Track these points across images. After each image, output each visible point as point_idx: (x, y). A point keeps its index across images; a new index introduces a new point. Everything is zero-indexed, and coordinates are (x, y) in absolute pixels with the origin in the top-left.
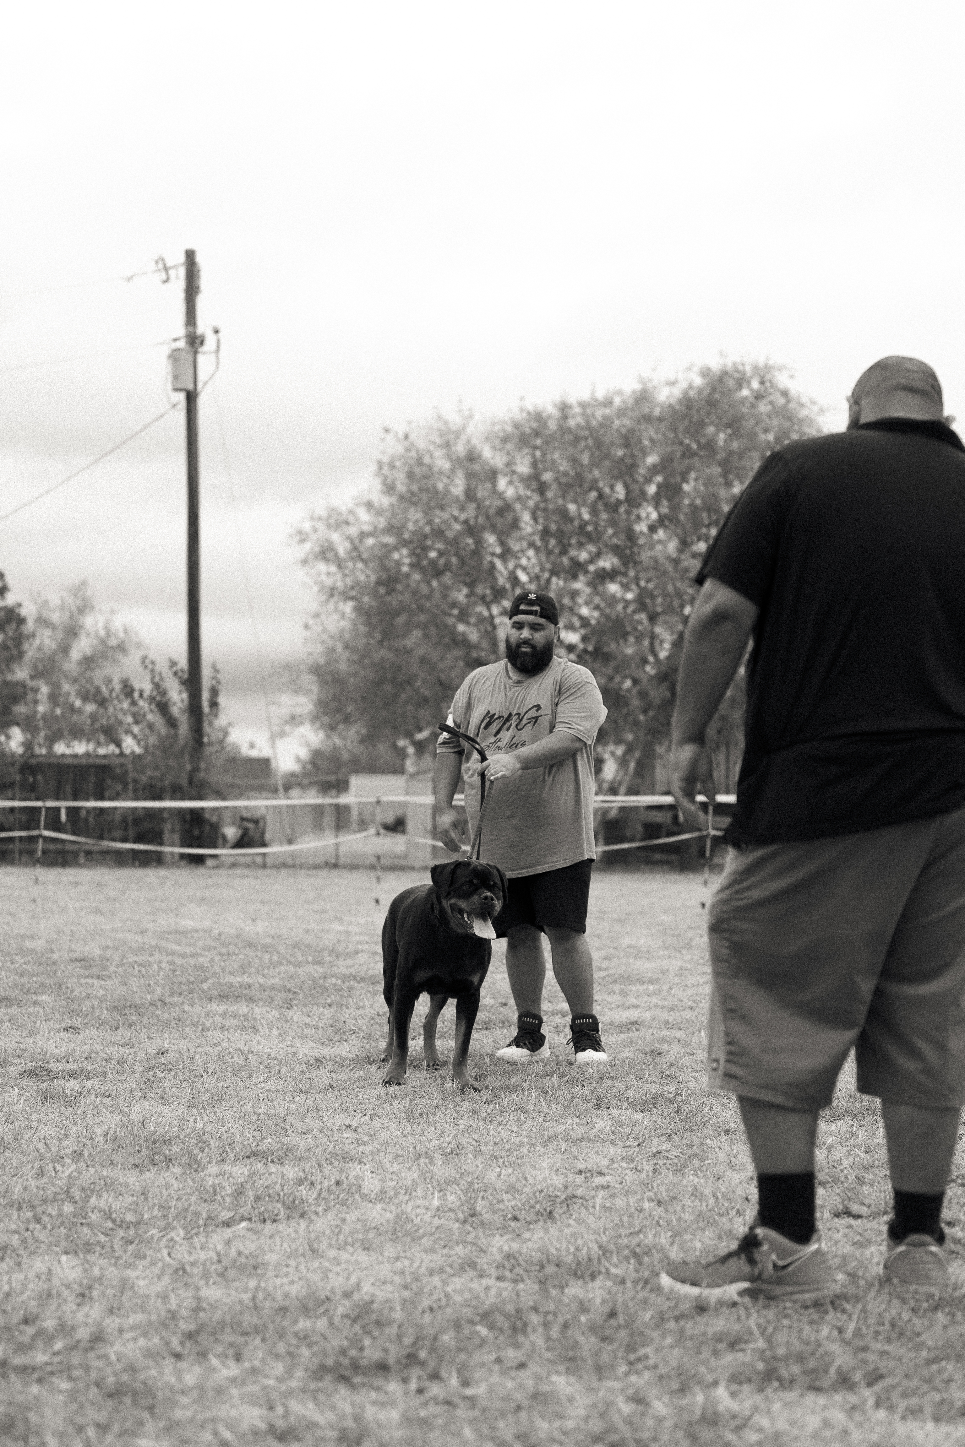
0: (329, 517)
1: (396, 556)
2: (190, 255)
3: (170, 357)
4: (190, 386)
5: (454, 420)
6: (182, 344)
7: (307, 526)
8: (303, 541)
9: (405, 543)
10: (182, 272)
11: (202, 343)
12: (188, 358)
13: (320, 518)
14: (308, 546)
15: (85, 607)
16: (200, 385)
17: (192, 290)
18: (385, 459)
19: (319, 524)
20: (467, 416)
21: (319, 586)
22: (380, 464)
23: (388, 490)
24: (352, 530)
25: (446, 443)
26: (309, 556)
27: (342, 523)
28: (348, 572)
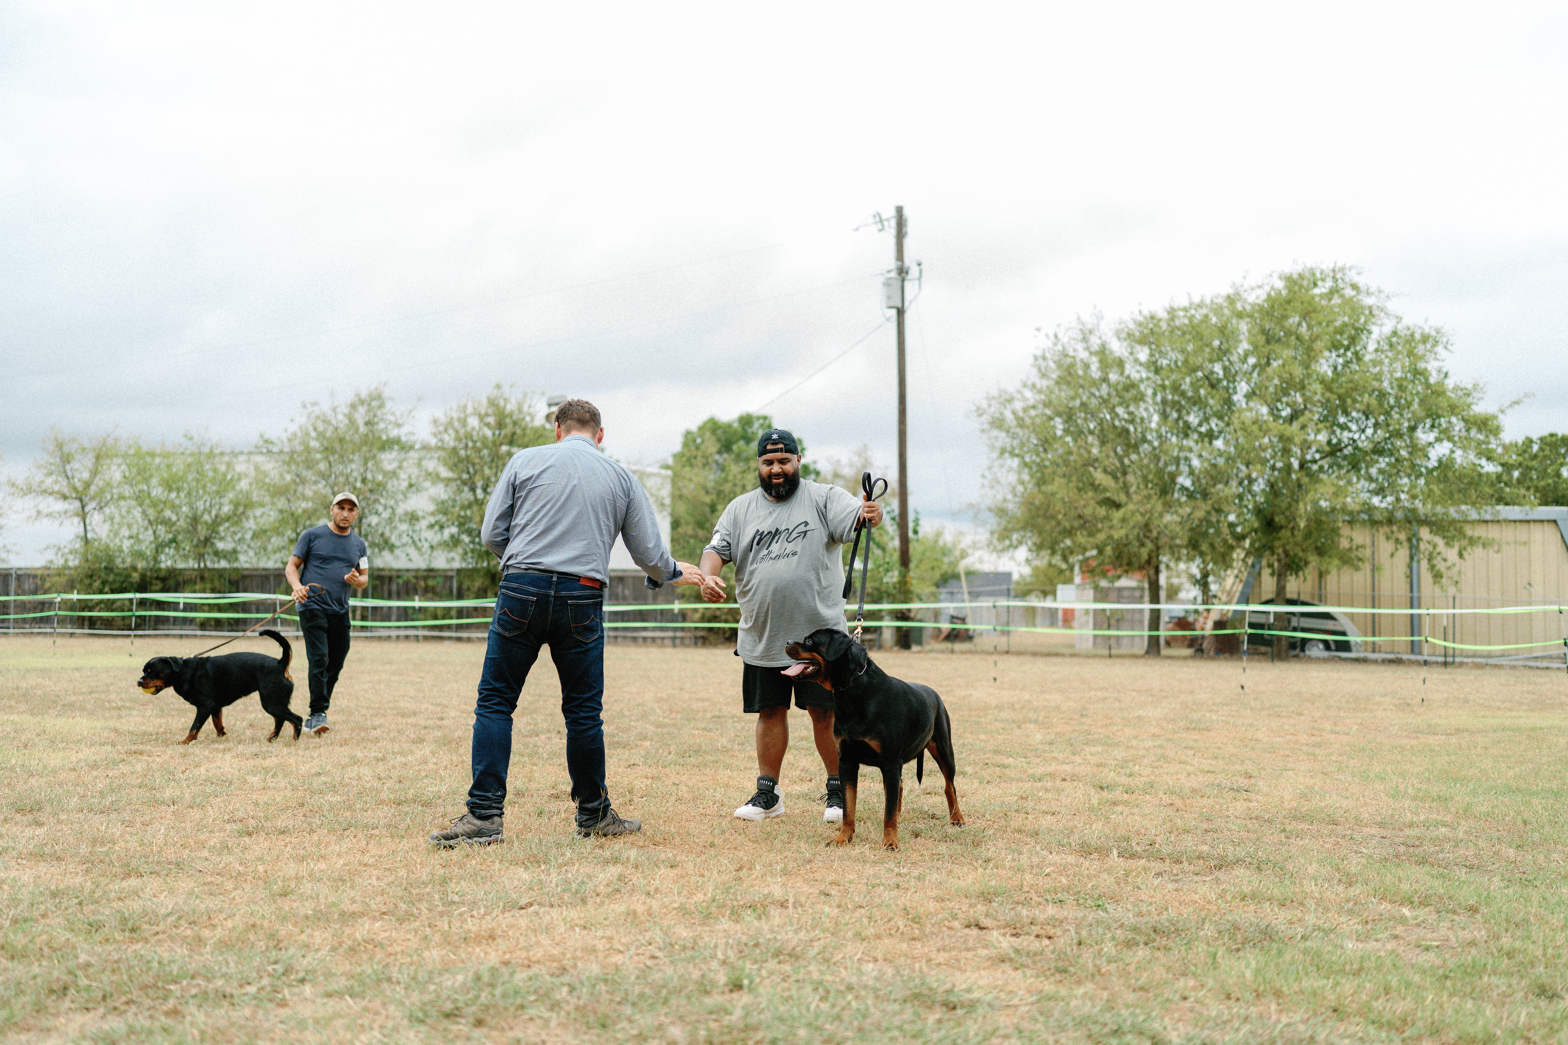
0: (1000, 397)
1: (1052, 423)
2: (899, 210)
3: (884, 284)
4: (899, 305)
5: (1089, 321)
6: (894, 274)
7: (984, 404)
8: (981, 415)
9: (1059, 414)
10: (893, 223)
11: (907, 273)
12: (897, 284)
13: (993, 398)
14: (986, 418)
16: (907, 303)
17: (900, 235)
18: (1039, 353)
19: (993, 403)
20: (1100, 317)
21: (992, 448)
22: (1036, 358)
23: (1044, 376)
24: (1018, 405)
25: (1085, 339)
26: (986, 426)
27: (1010, 400)
28: (1014, 436)
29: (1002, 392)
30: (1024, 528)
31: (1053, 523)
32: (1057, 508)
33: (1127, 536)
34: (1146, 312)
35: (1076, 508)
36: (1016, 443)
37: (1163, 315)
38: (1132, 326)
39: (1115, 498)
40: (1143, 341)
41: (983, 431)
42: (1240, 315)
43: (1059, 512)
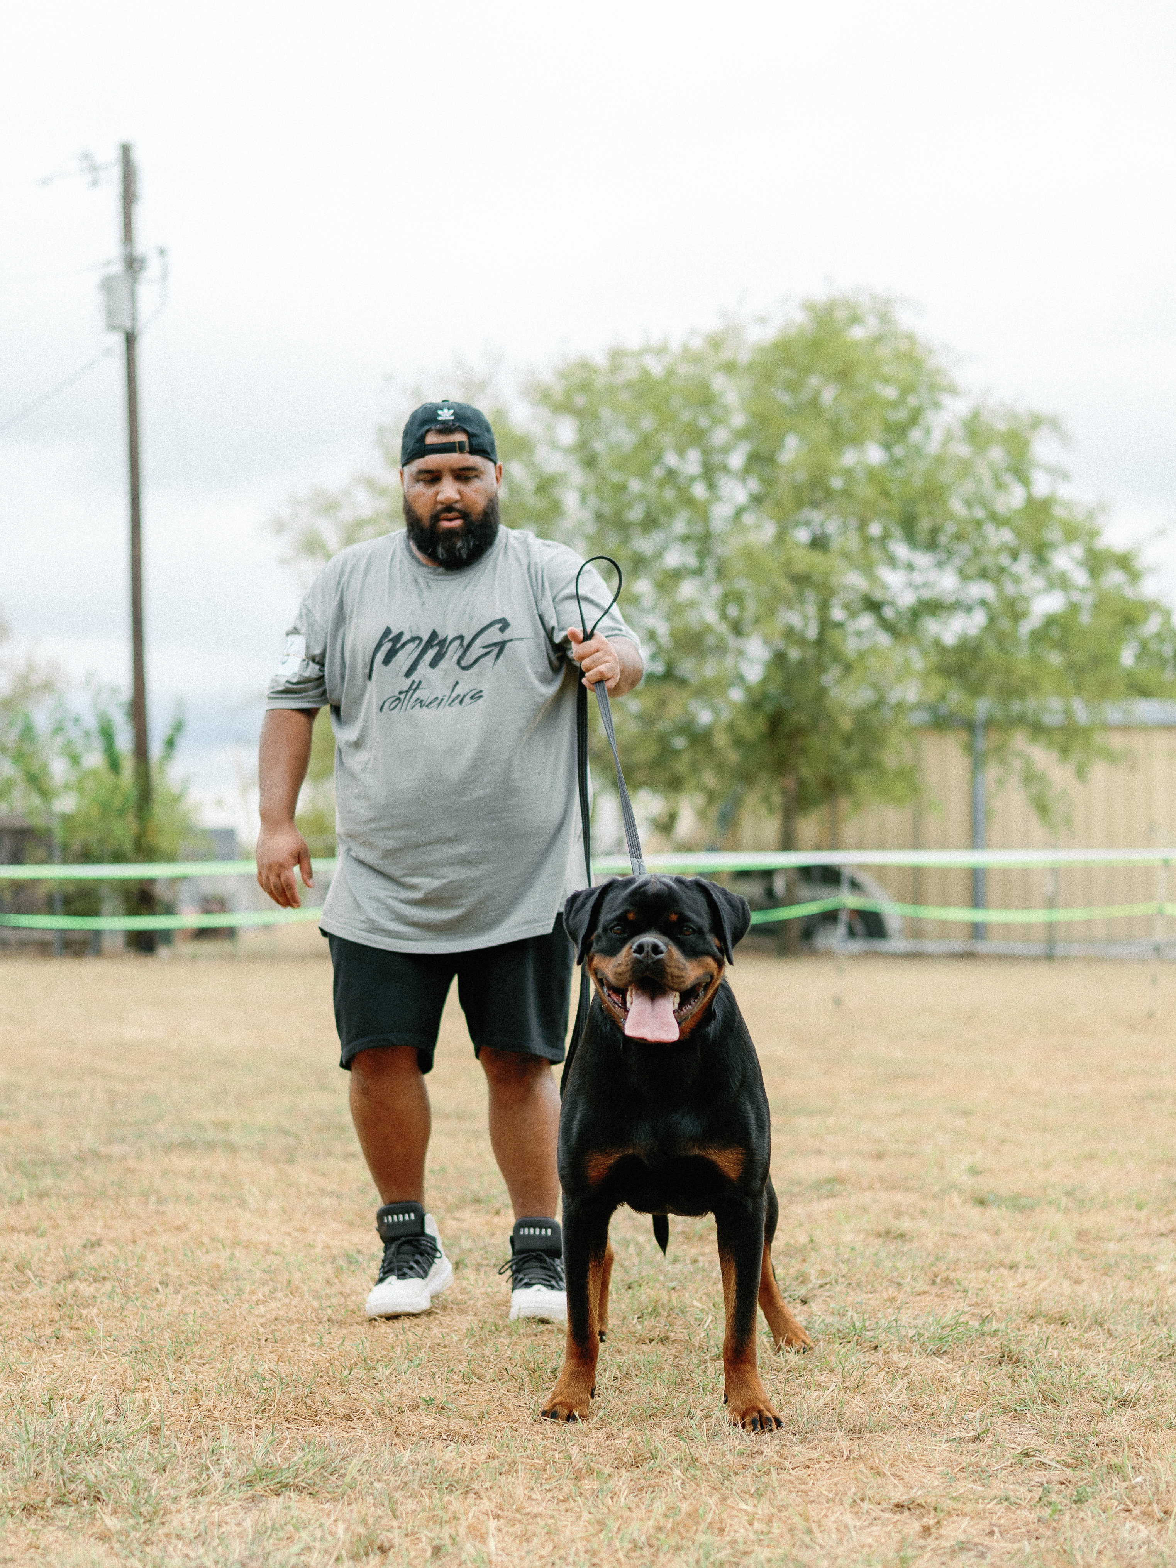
0: (314, 499)
2: (126, 150)
3: (101, 286)
4: (128, 325)
6: (117, 268)
7: (287, 512)
8: (280, 531)
10: (115, 173)
11: (141, 268)
12: (123, 287)
13: (302, 500)
14: (289, 536)
16: (141, 322)
17: (128, 197)
19: (302, 509)
26: (289, 550)
27: (332, 506)
29: (318, 490)
34: (573, 355)
37: (600, 360)
38: (548, 378)
40: (564, 407)
41: (283, 561)
42: (729, 368)
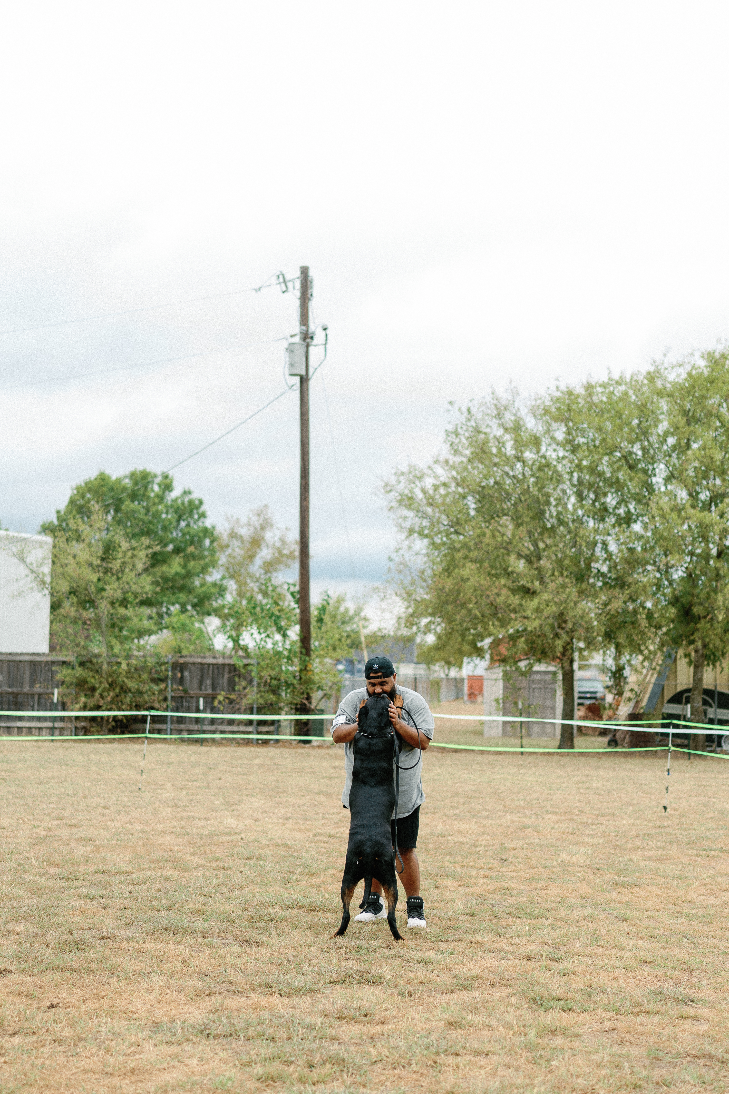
0: (410, 472)
1: (464, 502)
2: (304, 271)
3: (287, 349)
4: (303, 373)
5: (505, 397)
6: (297, 339)
7: (393, 481)
8: (389, 492)
9: (472, 493)
10: (298, 284)
11: (312, 338)
12: (300, 351)
13: (403, 474)
14: (394, 495)
15: (265, 525)
16: (311, 371)
17: (305, 298)
18: (450, 428)
19: (402, 479)
20: (515, 393)
21: (401, 528)
22: (447, 432)
23: (456, 452)
24: (429, 482)
25: (499, 416)
26: (394, 504)
27: (421, 478)
28: (424, 516)
29: (412, 467)
30: (432, 615)
31: (464, 612)
32: (468, 595)
33: (541, 626)
34: (563, 387)
35: (488, 596)
36: (425, 523)
37: (580, 390)
38: (548, 403)
39: (529, 585)
41: (391, 509)
42: (660, 394)
43: (470, 600)
